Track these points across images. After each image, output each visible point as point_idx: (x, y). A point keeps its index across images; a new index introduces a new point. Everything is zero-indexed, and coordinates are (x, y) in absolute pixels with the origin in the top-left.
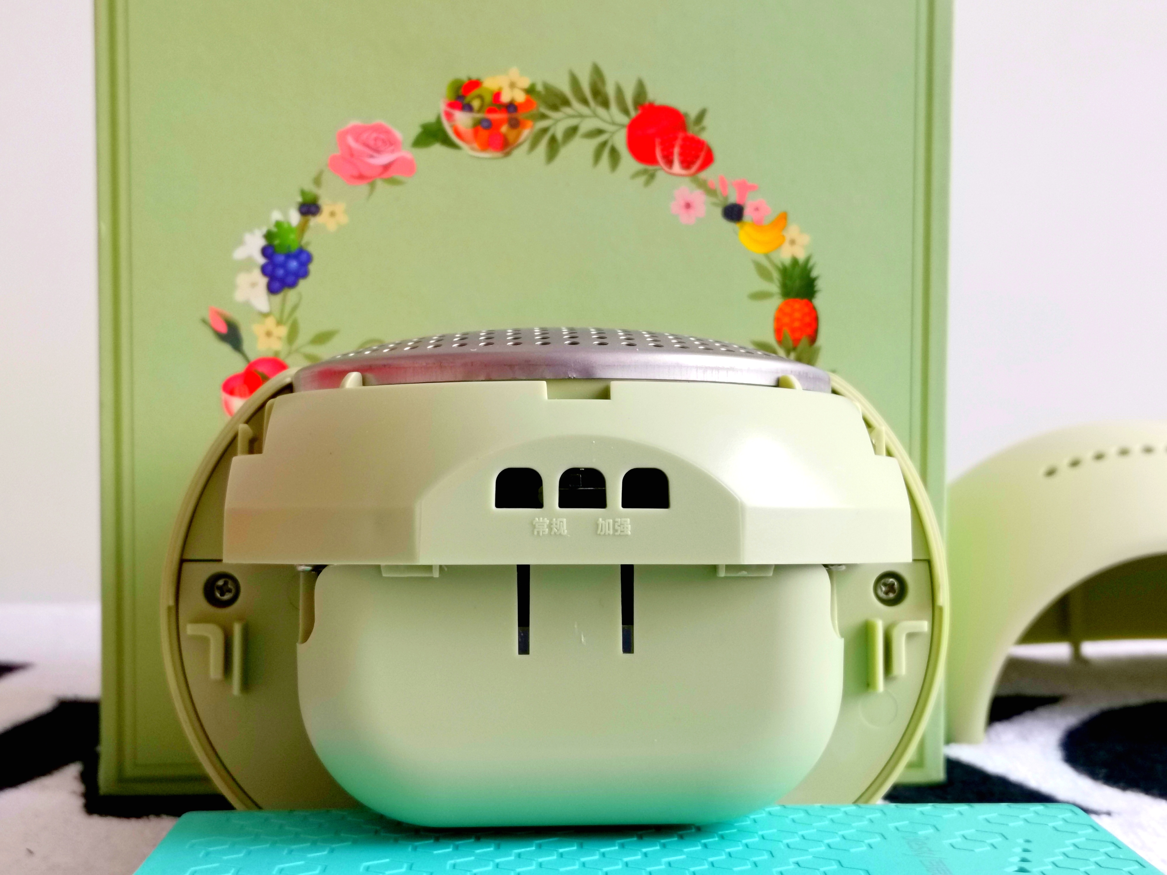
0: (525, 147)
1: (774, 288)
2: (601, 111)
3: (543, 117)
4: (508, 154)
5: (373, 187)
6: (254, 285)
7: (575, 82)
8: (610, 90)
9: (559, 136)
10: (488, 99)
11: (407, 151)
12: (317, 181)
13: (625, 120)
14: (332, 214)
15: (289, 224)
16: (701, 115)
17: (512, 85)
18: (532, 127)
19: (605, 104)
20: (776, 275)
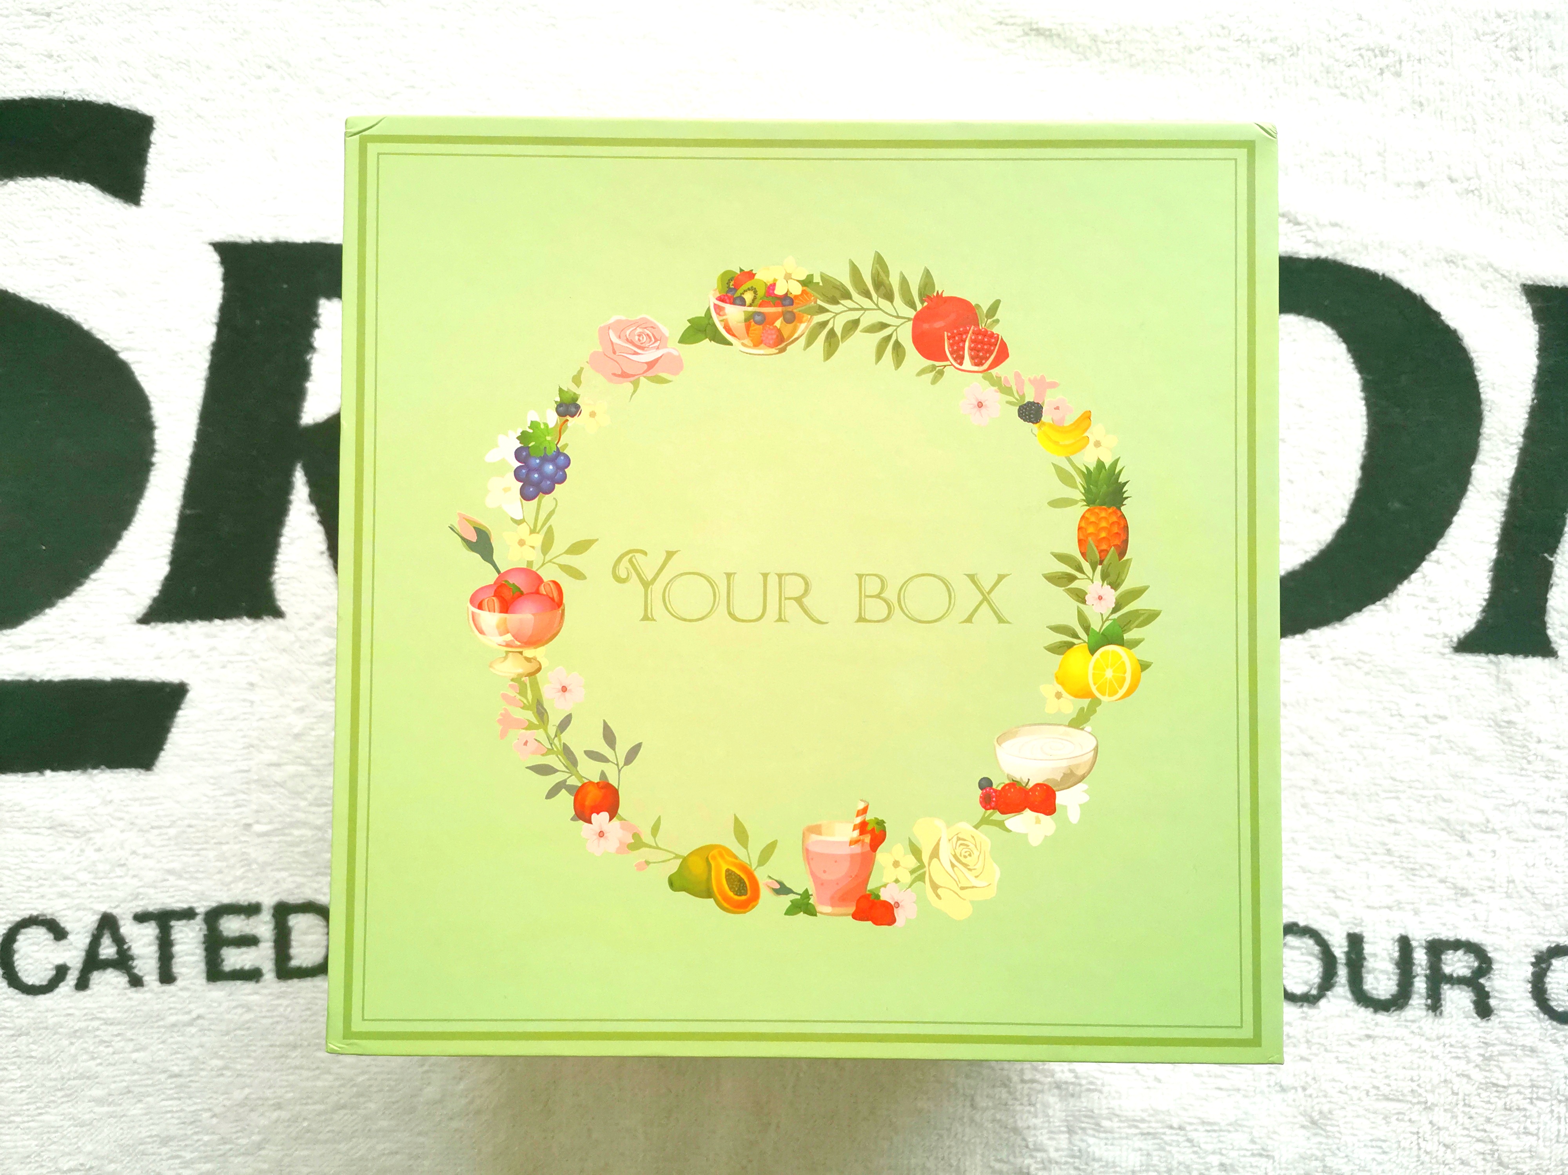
0: (802, 341)
1: (1078, 495)
2: (884, 303)
3: (823, 310)
4: (783, 350)
5: (636, 385)
6: (506, 490)
7: (855, 272)
8: (894, 281)
9: (838, 331)
10: (761, 292)
11: (673, 347)
12: (577, 380)
13: (912, 314)
14: (593, 414)
15: (546, 425)
16: (994, 308)
17: (788, 277)
18: (810, 321)
19: (890, 297)
20: (1079, 480)
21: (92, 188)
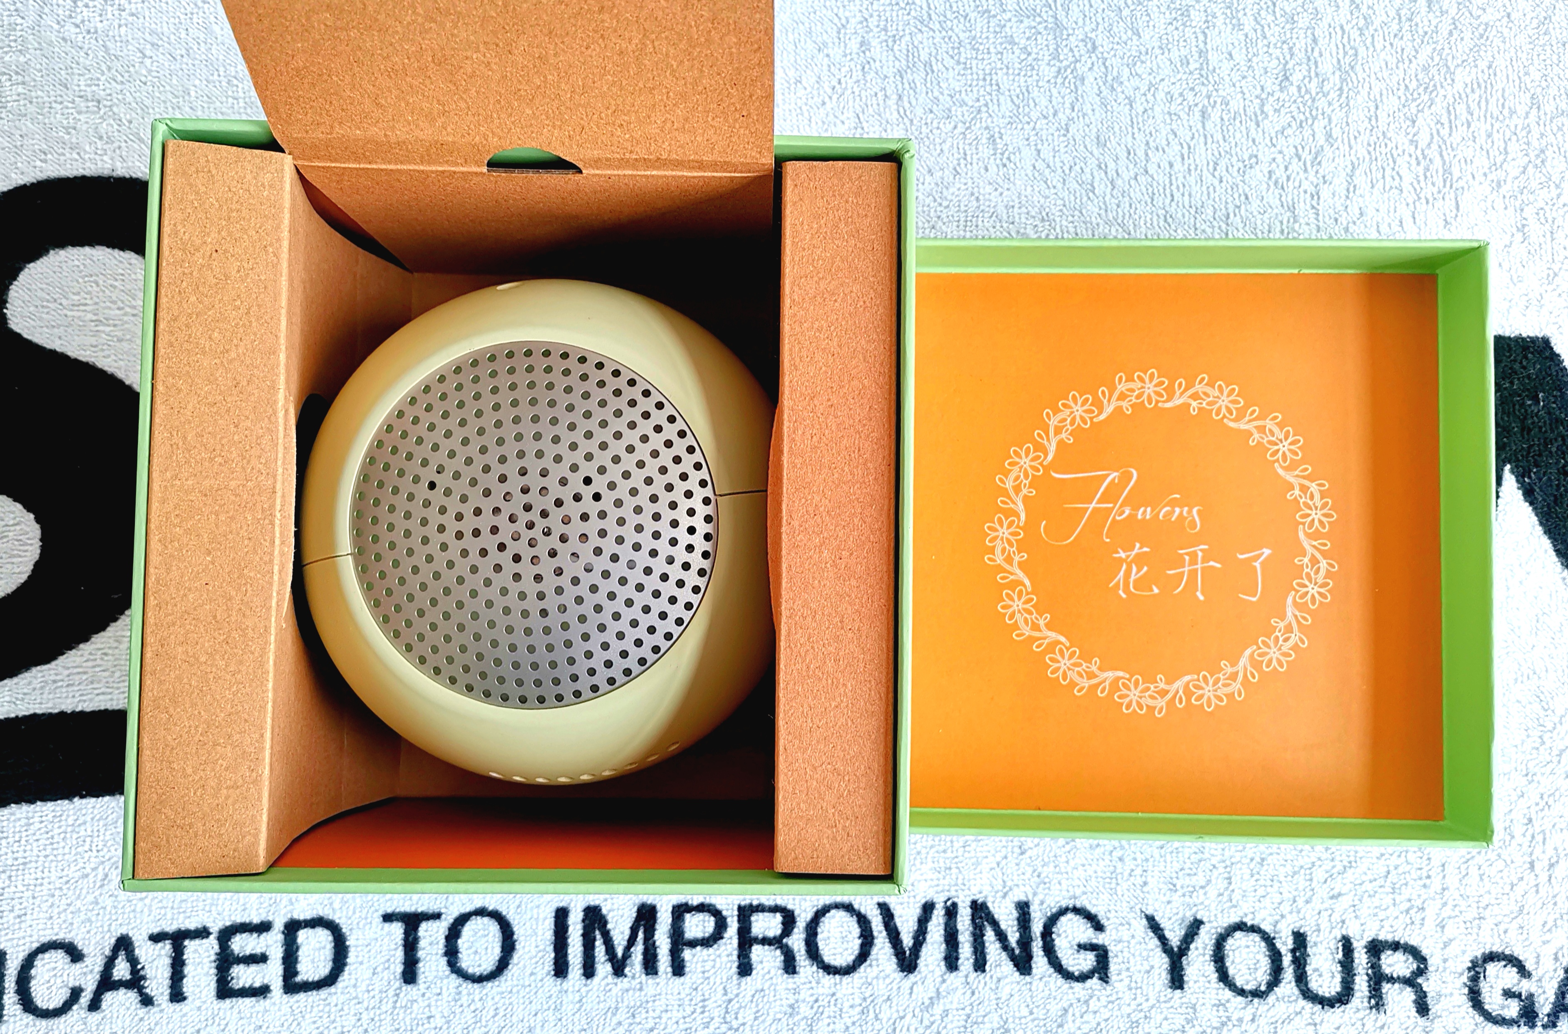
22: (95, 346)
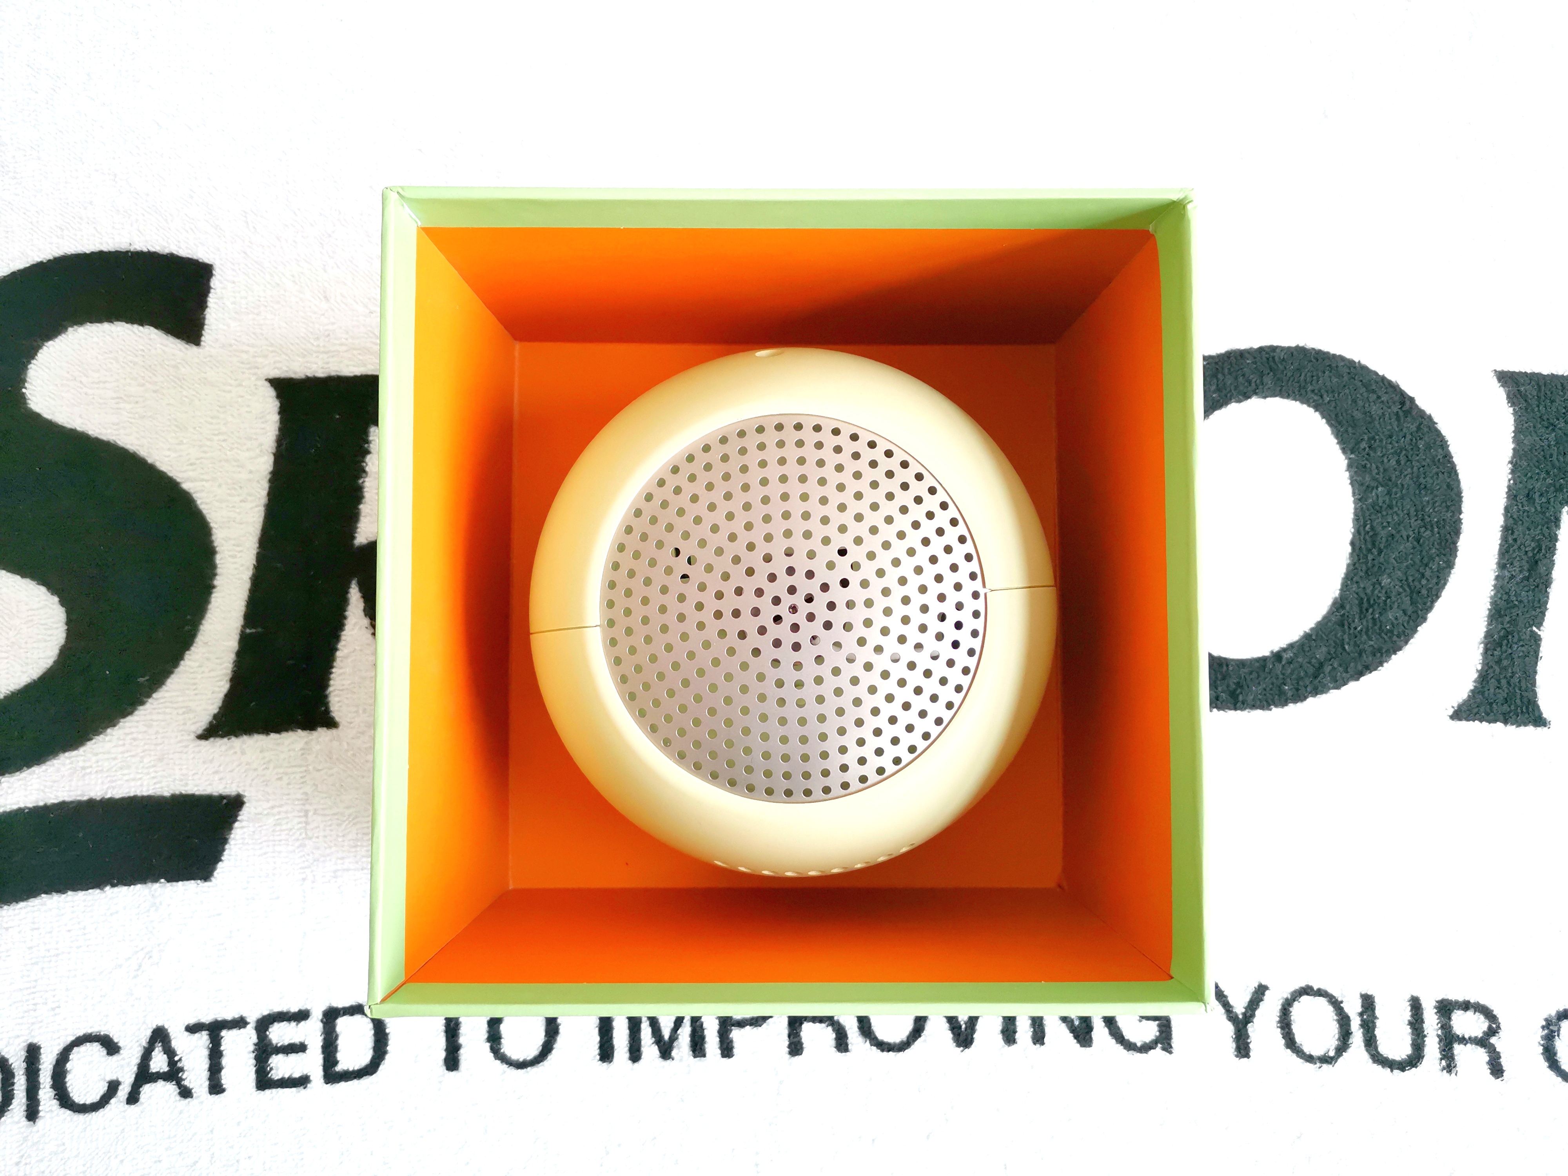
21: (156, 331)
22: (118, 424)
